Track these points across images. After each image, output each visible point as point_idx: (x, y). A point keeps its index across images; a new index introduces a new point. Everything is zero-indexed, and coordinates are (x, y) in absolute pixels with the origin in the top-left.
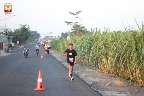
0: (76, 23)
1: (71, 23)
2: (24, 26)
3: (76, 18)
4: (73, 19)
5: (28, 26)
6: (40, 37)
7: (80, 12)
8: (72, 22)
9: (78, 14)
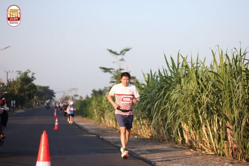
0: (121, 70)
1: (111, 70)
2: (26, 74)
3: (120, 60)
4: (114, 62)
5: (33, 74)
6: (54, 96)
7: (127, 50)
8: (113, 69)
9: (123, 54)
